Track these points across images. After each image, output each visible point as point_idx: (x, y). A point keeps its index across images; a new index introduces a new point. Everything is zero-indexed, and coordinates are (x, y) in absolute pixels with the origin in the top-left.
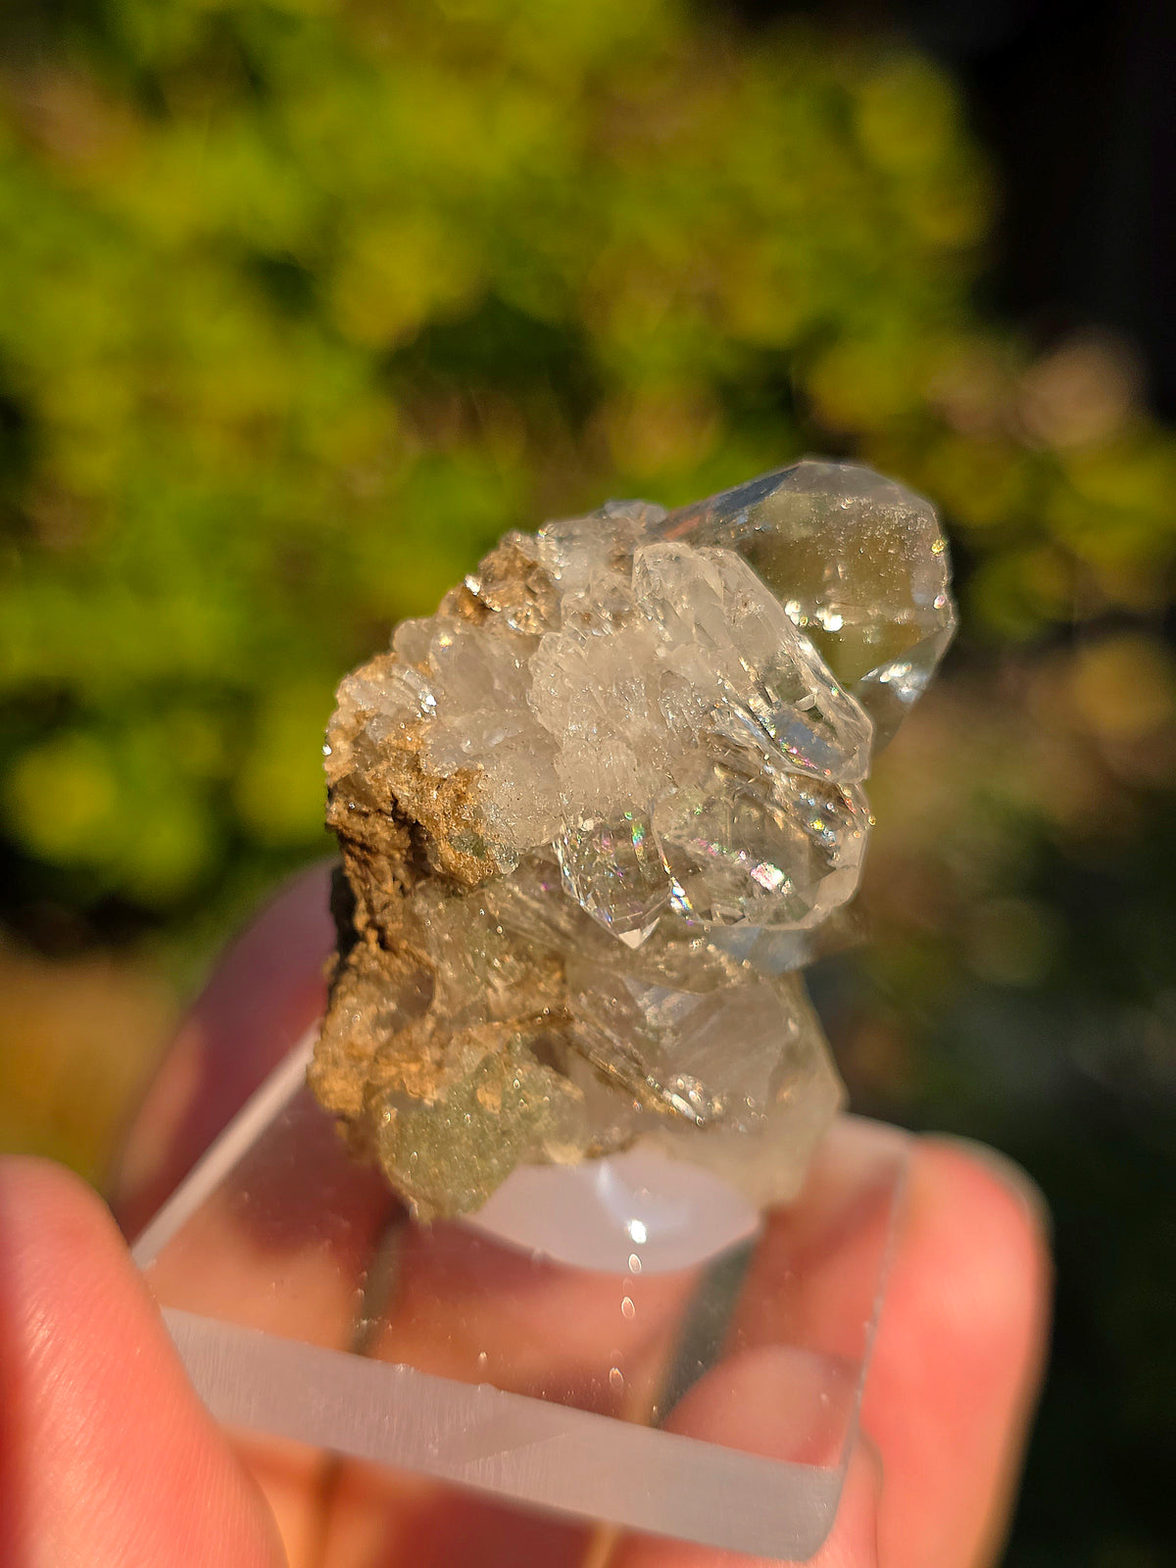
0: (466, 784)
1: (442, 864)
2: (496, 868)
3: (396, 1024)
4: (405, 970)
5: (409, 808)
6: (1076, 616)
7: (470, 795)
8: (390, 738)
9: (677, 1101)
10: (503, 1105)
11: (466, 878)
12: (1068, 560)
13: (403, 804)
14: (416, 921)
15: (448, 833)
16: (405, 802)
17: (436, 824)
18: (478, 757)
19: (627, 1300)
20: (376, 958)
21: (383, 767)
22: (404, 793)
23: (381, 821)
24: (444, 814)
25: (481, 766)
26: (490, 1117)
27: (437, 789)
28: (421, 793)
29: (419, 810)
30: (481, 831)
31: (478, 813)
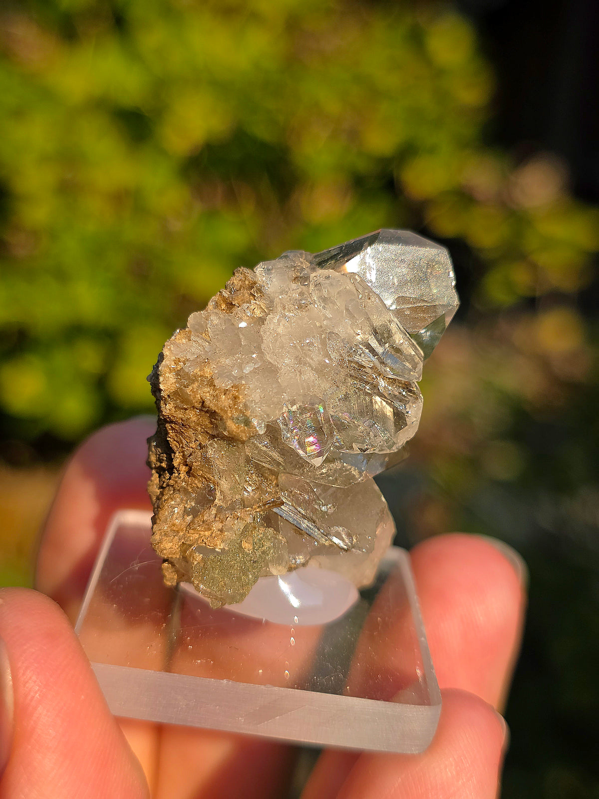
0: (238, 391)
1: (228, 432)
2: (257, 431)
3: (194, 512)
4: (200, 485)
5: (211, 405)
6: (538, 294)
7: (241, 397)
8: (197, 371)
9: (336, 540)
10: (254, 549)
11: (242, 438)
12: (534, 268)
13: (207, 403)
14: (207, 460)
15: (232, 416)
16: (209, 402)
17: (226, 412)
18: (241, 378)
19: (292, 638)
20: (183, 480)
21: (196, 385)
22: (208, 398)
23: (193, 412)
24: (229, 407)
25: (243, 382)
26: (248, 555)
27: (224, 395)
28: (216, 397)
29: (216, 405)
30: (248, 413)
31: (245, 406)
